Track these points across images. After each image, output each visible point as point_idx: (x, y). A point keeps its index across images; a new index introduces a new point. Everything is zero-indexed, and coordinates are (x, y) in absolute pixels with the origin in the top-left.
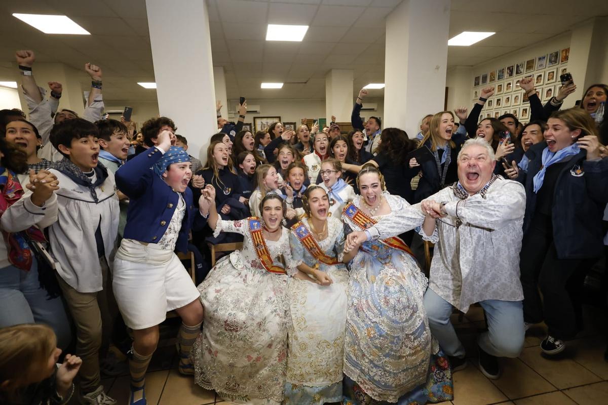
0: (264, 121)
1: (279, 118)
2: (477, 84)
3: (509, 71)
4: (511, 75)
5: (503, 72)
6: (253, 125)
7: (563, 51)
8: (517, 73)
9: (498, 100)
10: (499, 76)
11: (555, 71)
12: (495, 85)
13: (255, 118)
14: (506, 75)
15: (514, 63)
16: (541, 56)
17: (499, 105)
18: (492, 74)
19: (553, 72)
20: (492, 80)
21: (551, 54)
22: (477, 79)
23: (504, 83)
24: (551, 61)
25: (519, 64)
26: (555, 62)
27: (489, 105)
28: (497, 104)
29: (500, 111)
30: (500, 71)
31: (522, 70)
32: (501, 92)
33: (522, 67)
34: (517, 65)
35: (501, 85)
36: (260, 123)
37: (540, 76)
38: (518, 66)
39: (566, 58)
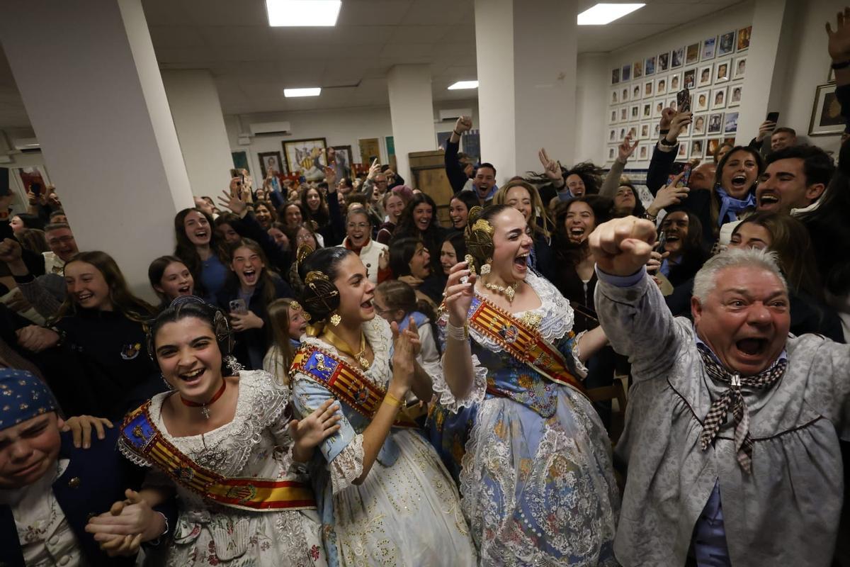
0: (300, 146)
1: (324, 140)
2: (615, 81)
3: (662, 62)
4: (665, 67)
5: (653, 63)
6: (282, 155)
7: (740, 32)
8: (674, 65)
9: (647, 107)
10: (647, 69)
11: (729, 63)
12: (642, 82)
13: (284, 143)
14: (658, 68)
15: (669, 49)
16: (708, 38)
17: (648, 114)
18: (638, 66)
19: (726, 65)
20: (637, 75)
21: (724, 36)
22: (616, 72)
23: (655, 80)
24: (722, 48)
25: (676, 51)
26: (729, 48)
27: (633, 114)
28: (645, 113)
29: (648, 124)
30: (649, 62)
31: (680, 59)
32: (651, 95)
33: (681, 55)
34: (674, 52)
35: (651, 84)
36: (294, 151)
37: (707, 70)
38: (674, 54)
39: (746, 43)
